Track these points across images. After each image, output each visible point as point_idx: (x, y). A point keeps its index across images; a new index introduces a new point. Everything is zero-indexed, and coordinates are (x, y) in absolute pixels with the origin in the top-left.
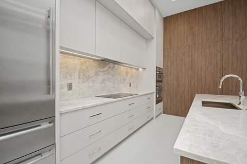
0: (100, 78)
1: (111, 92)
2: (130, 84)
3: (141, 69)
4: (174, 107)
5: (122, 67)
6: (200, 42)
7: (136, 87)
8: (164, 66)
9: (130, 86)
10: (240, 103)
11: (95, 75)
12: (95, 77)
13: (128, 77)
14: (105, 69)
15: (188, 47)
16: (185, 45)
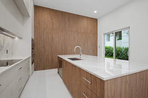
2: (7, 51)
3: (17, 38)
4: (42, 65)
8: (34, 38)
9: (7, 53)
10: (80, 57)
13: (6, 44)
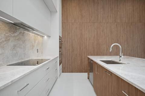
0: (11, 43)
1: (22, 59)
2: (38, 50)
3: (46, 37)
4: (70, 67)
5: (31, 33)
6: (86, 22)
7: (42, 53)
9: (38, 52)
10: (120, 60)
11: (6, 41)
12: (5, 42)
13: (36, 43)
14: (16, 34)
15: (79, 23)
16: (77, 22)
